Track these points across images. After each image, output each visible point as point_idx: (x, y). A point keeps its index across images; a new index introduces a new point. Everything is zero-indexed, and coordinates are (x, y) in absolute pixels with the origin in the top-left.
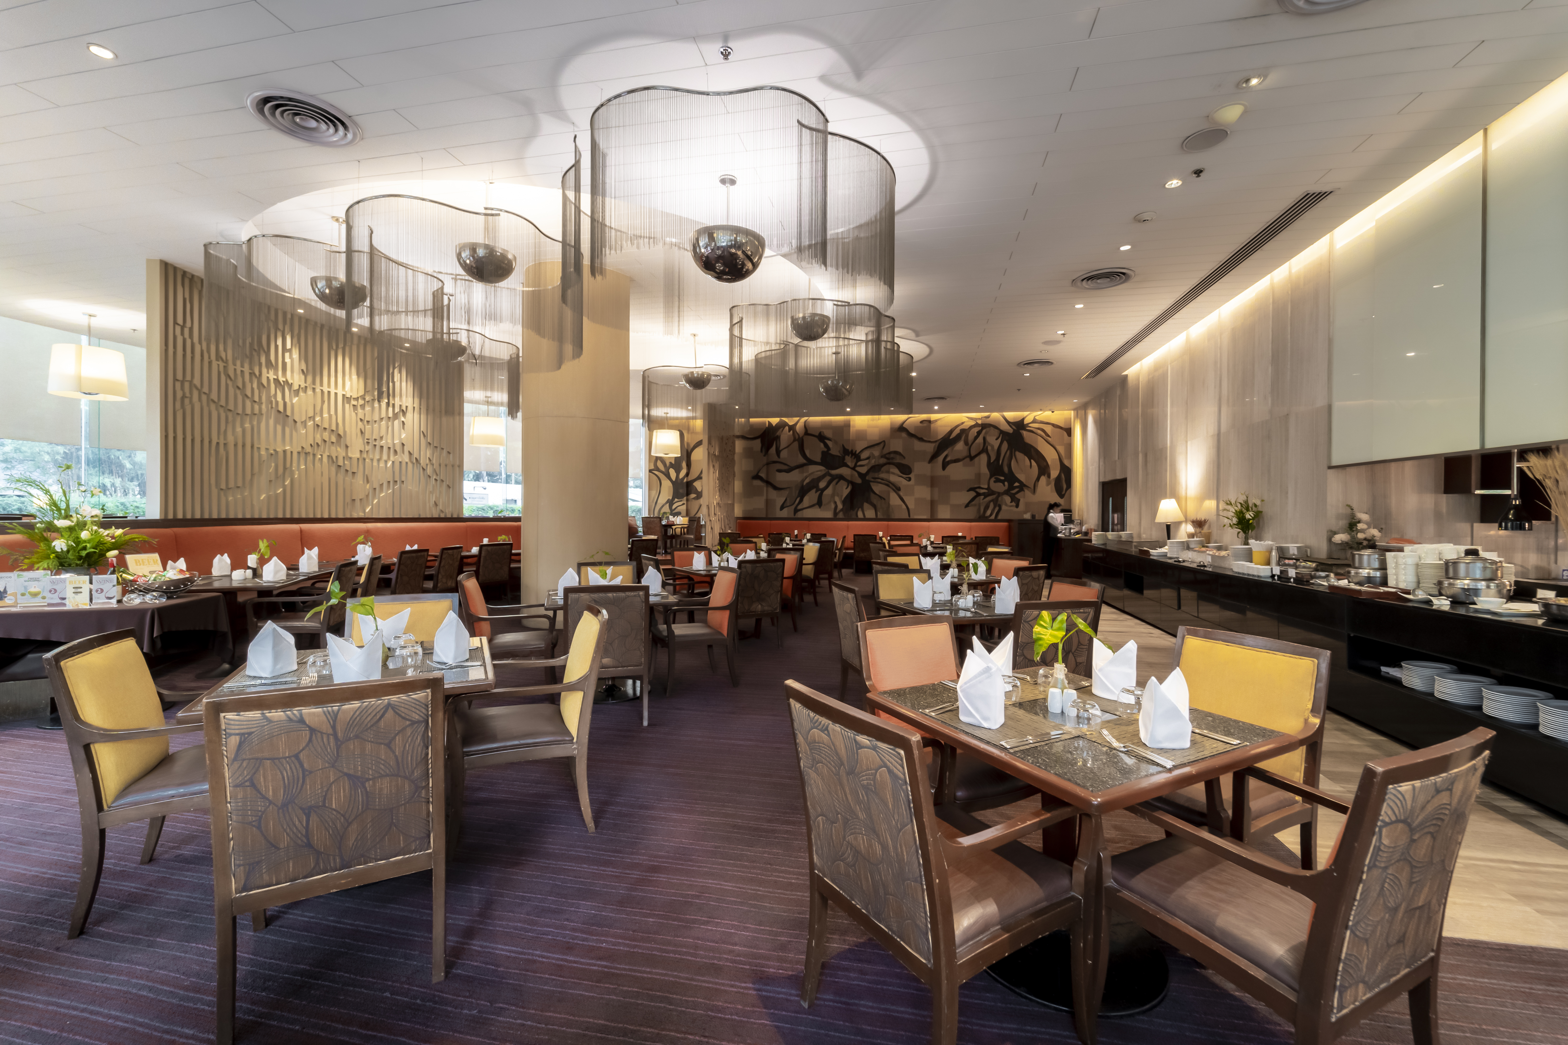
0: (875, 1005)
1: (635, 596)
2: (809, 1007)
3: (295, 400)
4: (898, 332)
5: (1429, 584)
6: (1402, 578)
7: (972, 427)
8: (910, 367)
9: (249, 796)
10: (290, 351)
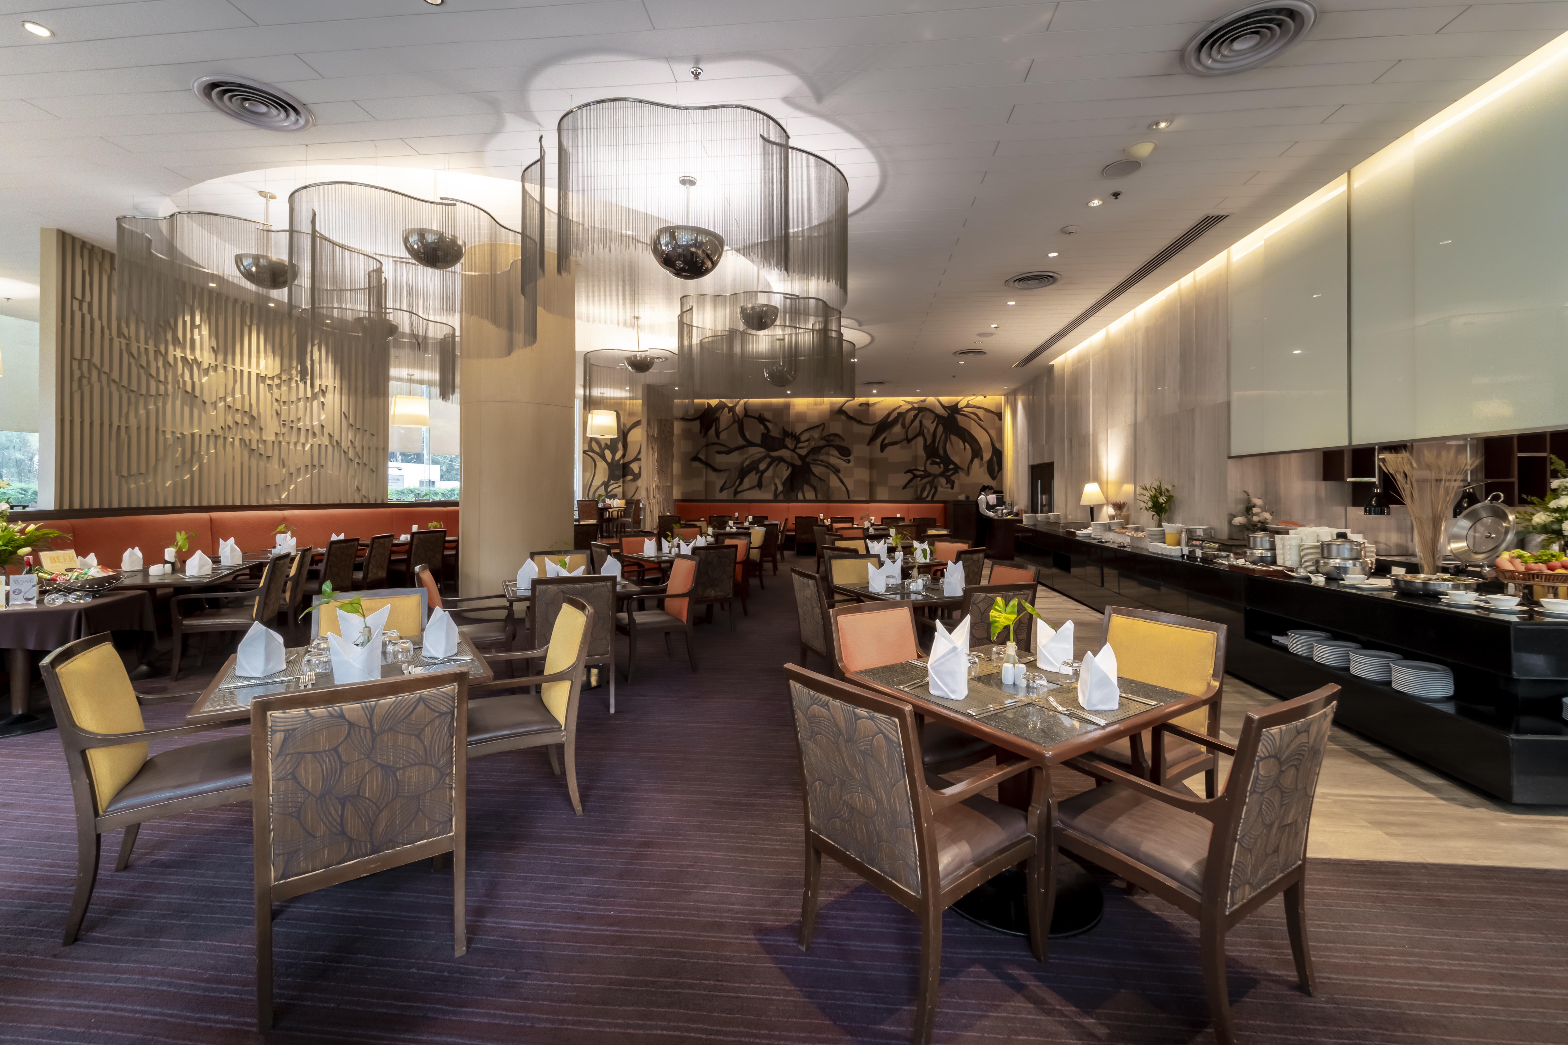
0: (863, 944)
1: (602, 586)
2: (807, 950)
3: (205, 379)
4: (843, 322)
5: (1309, 563)
6: (1288, 557)
7: (908, 411)
8: (852, 354)
9: (290, 789)
10: (199, 327)
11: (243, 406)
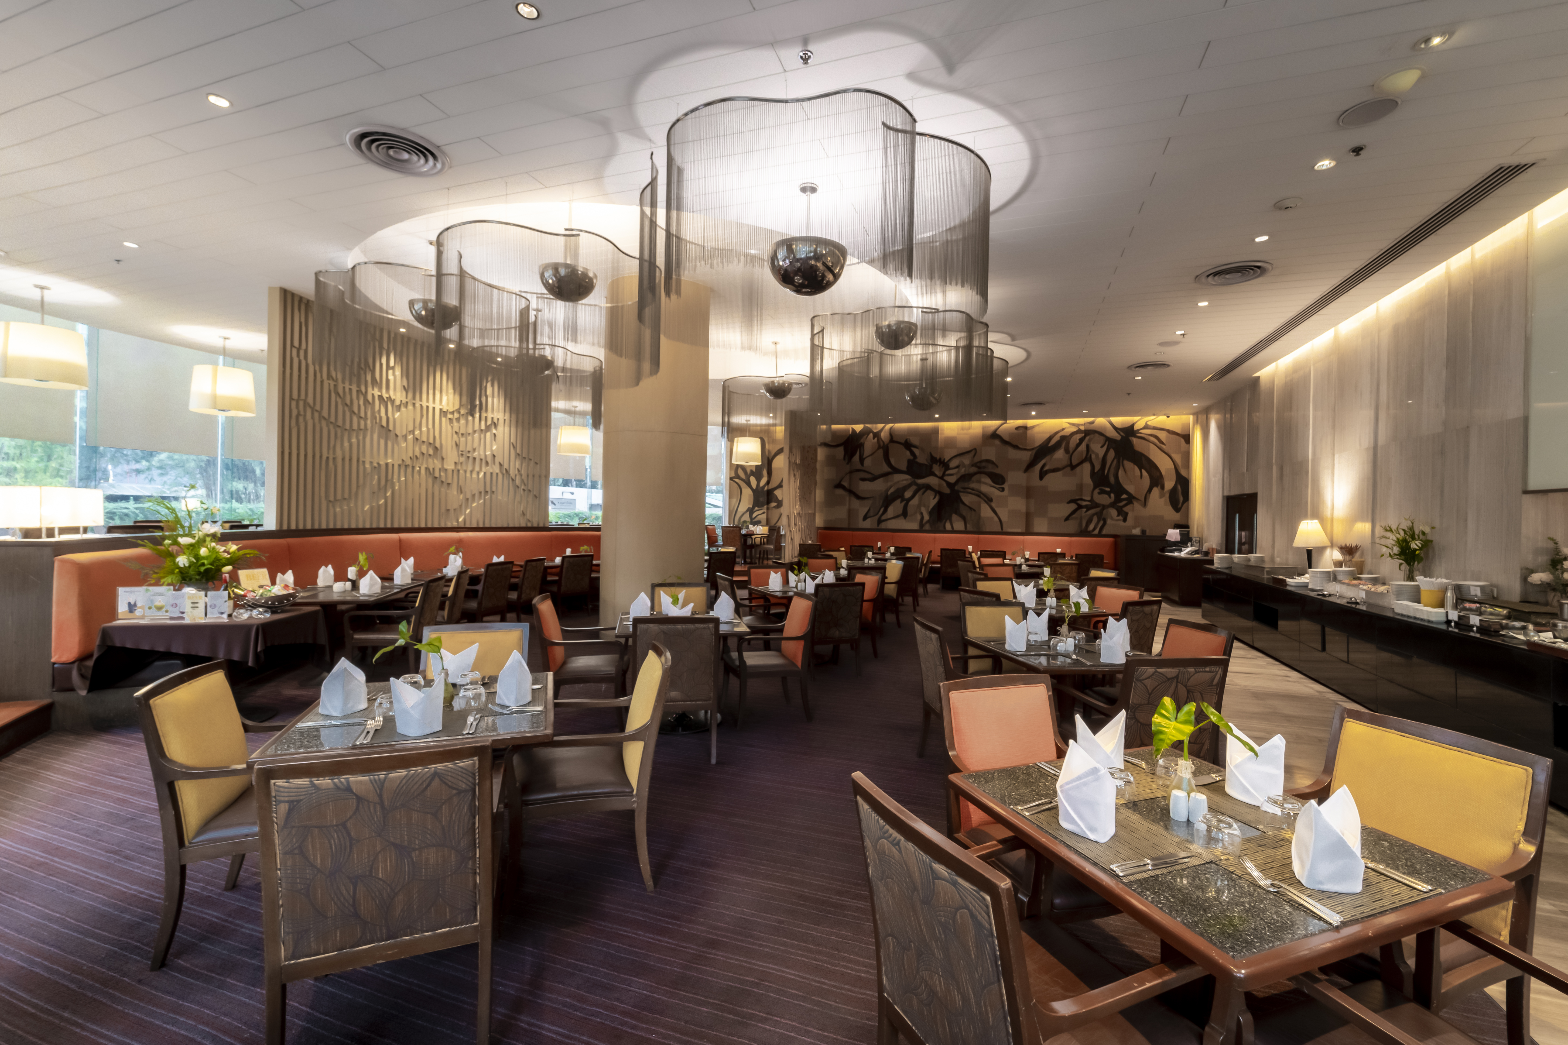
1: (704, 628)
3: (397, 415)
4: (991, 336)
7: (1073, 434)
8: (1005, 372)
9: (298, 864)
10: (393, 368)
11: (428, 438)
